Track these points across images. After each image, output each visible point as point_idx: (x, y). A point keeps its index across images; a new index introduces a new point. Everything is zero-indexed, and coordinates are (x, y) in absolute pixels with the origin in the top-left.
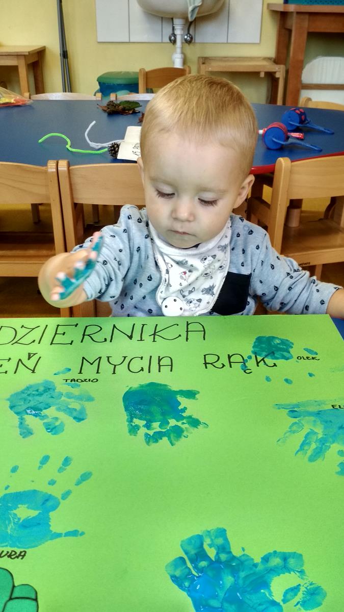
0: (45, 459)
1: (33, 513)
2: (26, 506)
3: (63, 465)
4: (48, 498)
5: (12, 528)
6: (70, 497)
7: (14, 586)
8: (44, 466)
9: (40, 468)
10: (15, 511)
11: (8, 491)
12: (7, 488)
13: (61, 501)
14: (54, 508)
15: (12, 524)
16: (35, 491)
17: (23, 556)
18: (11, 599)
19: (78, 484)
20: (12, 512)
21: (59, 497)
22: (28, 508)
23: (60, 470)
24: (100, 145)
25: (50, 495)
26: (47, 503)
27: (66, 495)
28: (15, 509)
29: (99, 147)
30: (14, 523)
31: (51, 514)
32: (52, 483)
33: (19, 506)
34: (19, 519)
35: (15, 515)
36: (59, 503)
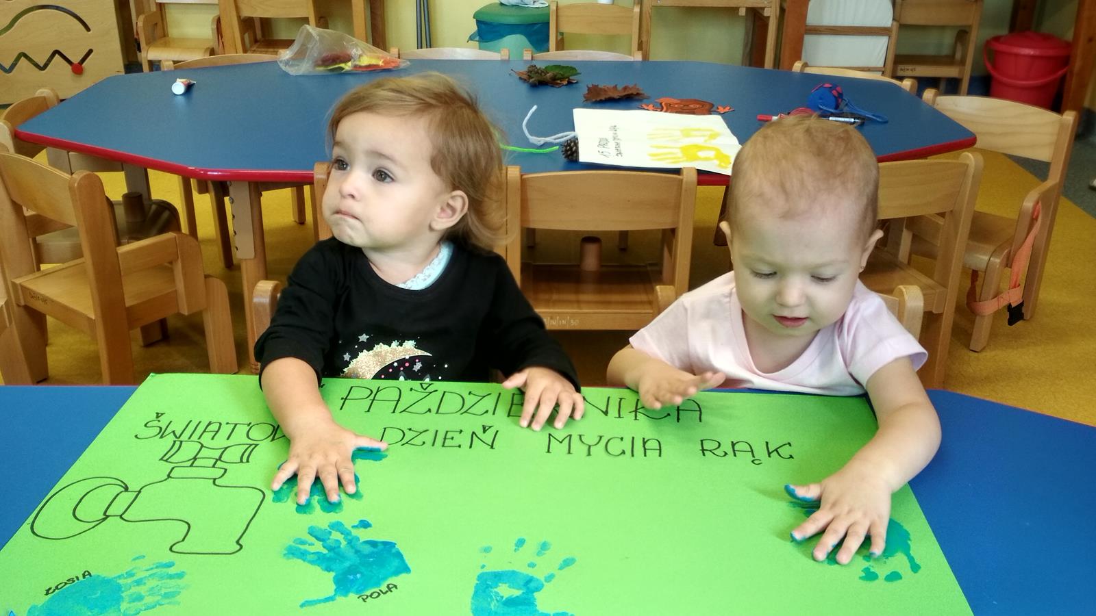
0: (521, 543)
1: (517, 593)
2: (507, 585)
3: (541, 549)
4: (530, 580)
5: (495, 605)
6: (554, 581)
8: (520, 549)
9: (516, 550)
10: (495, 590)
11: (485, 570)
12: (483, 567)
13: (545, 583)
14: (538, 589)
15: (495, 601)
16: (514, 572)
19: (561, 568)
20: (492, 590)
21: (542, 579)
22: (510, 587)
23: (539, 554)
24: (542, 140)
25: (532, 577)
26: (530, 585)
27: (550, 578)
28: (496, 588)
29: (542, 143)
30: (497, 600)
31: (536, 595)
32: (532, 565)
33: (500, 584)
34: (502, 597)
35: (497, 593)
36: (543, 585)
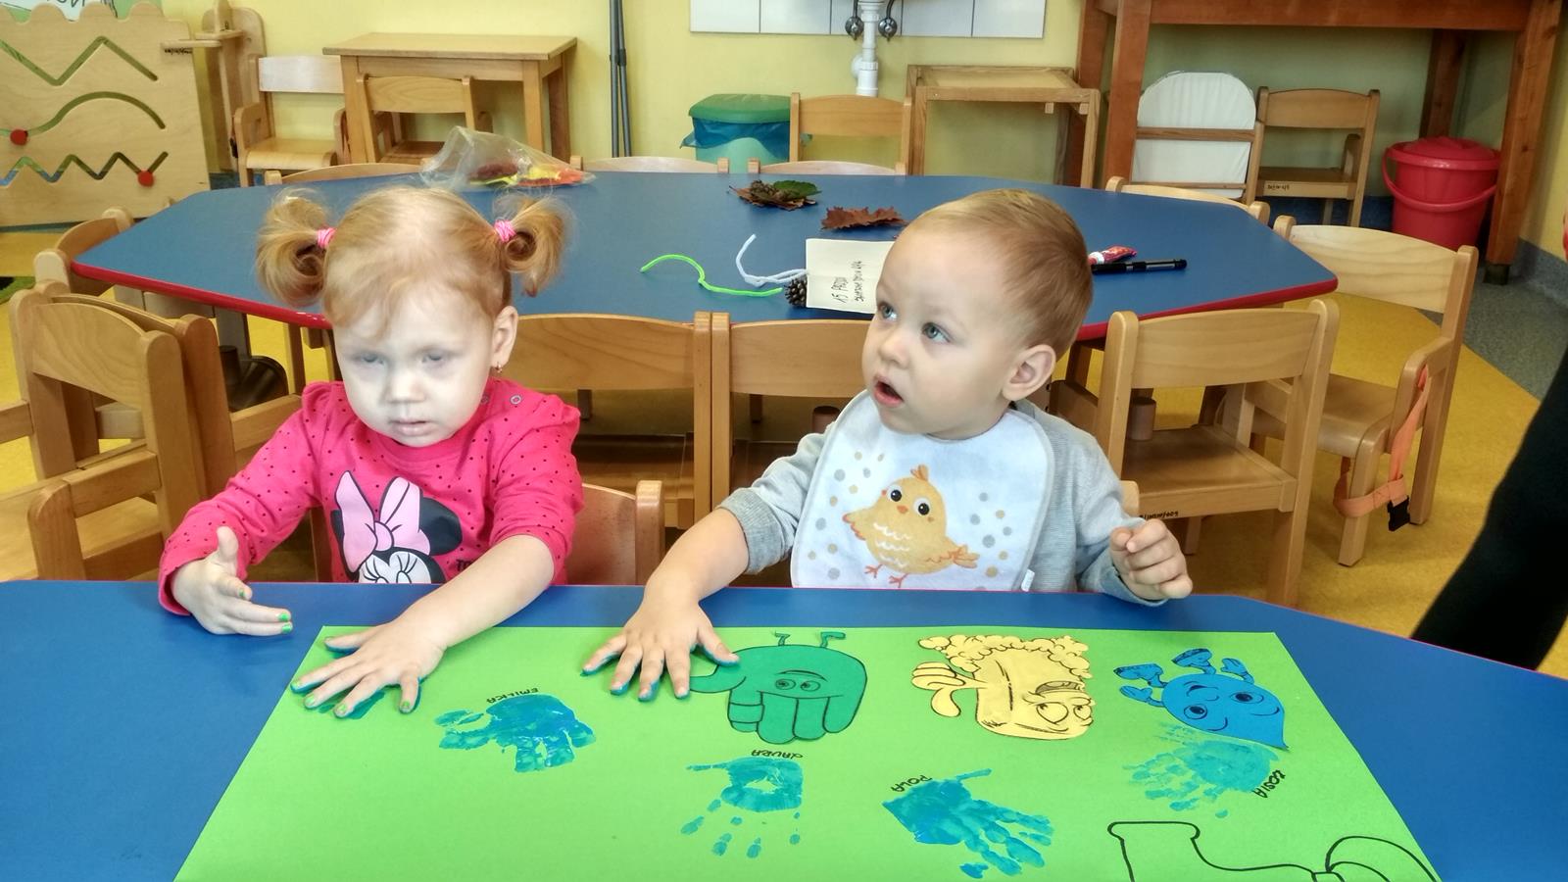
0: (753, 852)
1: (752, 785)
2: (764, 793)
3: (725, 844)
4: (738, 801)
7: (757, 731)
8: (753, 844)
9: (759, 840)
10: (777, 788)
11: (793, 811)
12: (797, 816)
13: (720, 799)
14: (728, 791)
15: (775, 776)
16: (758, 810)
17: (754, 751)
18: (758, 723)
19: (700, 820)
20: (781, 788)
21: (722, 803)
22: (761, 791)
23: (728, 837)
25: (736, 806)
26: (736, 795)
27: (714, 806)
28: (777, 790)
31: (730, 785)
32: (736, 821)
34: (768, 780)
35: (774, 783)
36: (722, 796)
